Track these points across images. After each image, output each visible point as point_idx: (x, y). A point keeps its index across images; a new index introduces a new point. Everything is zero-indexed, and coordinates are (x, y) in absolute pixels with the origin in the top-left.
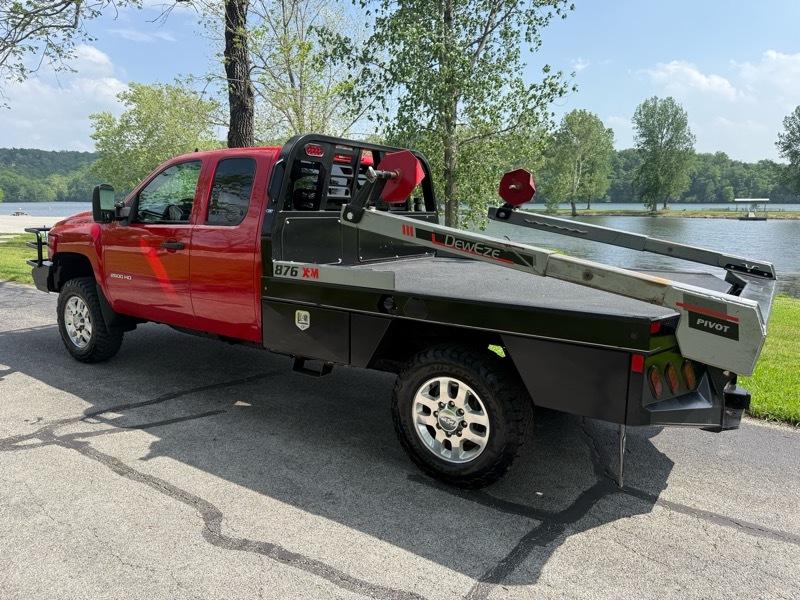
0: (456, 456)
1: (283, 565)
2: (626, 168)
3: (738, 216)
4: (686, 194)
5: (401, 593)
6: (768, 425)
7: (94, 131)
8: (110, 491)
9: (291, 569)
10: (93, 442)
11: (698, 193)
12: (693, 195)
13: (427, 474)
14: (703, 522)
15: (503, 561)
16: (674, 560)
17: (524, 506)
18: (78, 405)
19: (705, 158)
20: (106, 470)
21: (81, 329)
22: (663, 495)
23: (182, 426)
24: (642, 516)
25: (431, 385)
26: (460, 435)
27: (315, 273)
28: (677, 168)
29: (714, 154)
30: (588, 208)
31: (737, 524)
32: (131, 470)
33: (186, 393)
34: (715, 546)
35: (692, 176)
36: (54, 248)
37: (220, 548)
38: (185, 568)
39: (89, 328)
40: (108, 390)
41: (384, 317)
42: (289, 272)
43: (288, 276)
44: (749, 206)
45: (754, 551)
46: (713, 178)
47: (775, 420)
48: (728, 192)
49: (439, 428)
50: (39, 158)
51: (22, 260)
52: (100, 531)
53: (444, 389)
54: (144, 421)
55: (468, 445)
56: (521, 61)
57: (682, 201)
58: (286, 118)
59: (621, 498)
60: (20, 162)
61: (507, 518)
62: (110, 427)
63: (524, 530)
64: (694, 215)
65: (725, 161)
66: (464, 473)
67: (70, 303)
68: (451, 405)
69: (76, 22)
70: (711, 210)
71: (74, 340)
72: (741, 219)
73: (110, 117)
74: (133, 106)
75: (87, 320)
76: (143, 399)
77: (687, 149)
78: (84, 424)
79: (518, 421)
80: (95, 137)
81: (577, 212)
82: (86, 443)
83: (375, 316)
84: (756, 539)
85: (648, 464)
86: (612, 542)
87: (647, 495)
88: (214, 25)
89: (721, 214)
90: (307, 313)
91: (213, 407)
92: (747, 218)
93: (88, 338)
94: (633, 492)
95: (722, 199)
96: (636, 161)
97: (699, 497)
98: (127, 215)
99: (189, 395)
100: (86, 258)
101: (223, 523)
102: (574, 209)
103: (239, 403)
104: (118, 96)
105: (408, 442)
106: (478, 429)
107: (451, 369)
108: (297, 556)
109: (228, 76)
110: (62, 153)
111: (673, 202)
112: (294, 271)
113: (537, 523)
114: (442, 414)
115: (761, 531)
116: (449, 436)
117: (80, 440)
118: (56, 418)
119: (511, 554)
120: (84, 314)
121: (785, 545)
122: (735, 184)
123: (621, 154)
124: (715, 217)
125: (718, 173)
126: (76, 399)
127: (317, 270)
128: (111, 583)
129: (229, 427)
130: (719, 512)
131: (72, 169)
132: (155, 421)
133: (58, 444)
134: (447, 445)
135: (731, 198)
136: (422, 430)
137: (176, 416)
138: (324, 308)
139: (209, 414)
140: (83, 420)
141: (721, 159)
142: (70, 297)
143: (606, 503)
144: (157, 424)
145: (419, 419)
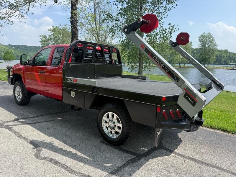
0: (113, 136)
1: (54, 165)
2: (196, 54)
3: (231, 69)
4: (215, 62)
5: (85, 175)
6: (216, 131)
7: (41, 40)
8: (13, 141)
9: (56, 166)
10: (14, 127)
11: (218, 61)
12: (217, 62)
13: (106, 141)
14: (185, 159)
15: (119, 168)
16: (171, 170)
17: (131, 152)
18: (13, 117)
19: (221, 51)
20: (14, 135)
21: (19, 95)
22: (176, 151)
23: (40, 124)
24: (167, 156)
25: (107, 115)
26: (114, 130)
27: (76, 81)
28: (212, 54)
29: (224, 50)
30: (185, 65)
31: (195, 160)
32: (21, 136)
33: (45, 115)
34: (186, 166)
35: (217, 56)
36: (13, 72)
37: (38, 159)
38: (26, 164)
39: (21, 95)
40: (23, 113)
41: (94, 94)
42: (69, 80)
43: (69, 81)
44: (234, 66)
45: (198, 169)
46: (223, 57)
47: (219, 130)
48: (228, 61)
49: (109, 127)
50: (26, 48)
51: (5, 76)
52: (6, 153)
53: (110, 116)
54: (30, 122)
55: (117, 133)
56: (163, 21)
57: (214, 64)
58: (94, 37)
59: (162, 151)
60: (21, 49)
61: (125, 155)
62: (20, 123)
63: (129, 159)
64: (217, 68)
65: (227, 52)
66: (115, 141)
67: (17, 88)
68: (112, 121)
69: (29, 9)
70: (222, 67)
71: (17, 98)
72: (231, 70)
73: (46, 36)
74: (52, 33)
75: (21, 93)
76: (32, 116)
77: (215, 48)
78: (13, 122)
79: (130, 126)
80: (41, 42)
81: (181, 66)
82: (11, 128)
83: (92, 94)
84: (199, 165)
85: (174, 141)
86: (154, 164)
87: (171, 150)
88: (66, 10)
89: (225, 68)
90: (74, 92)
91: (51, 119)
92: (233, 69)
93: (21, 98)
94: (166, 149)
95: (226, 63)
96: (200, 51)
97: (186, 152)
98: (31, 63)
99: (46, 115)
100: (20, 75)
101: (41, 152)
102: (180, 65)
103: (59, 118)
104: (48, 30)
105: (100, 131)
106: (119, 128)
107: (112, 110)
108: (59, 163)
109: (71, 25)
110: (32, 46)
111: (210, 64)
112: (71, 80)
113: (133, 157)
114: (110, 123)
115: (202, 163)
116: (111, 130)
117: (10, 127)
118: (6, 120)
119: (122, 166)
120: (20, 91)
121: (208, 167)
122: (230, 59)
123: (195, 49)
124: (223, 69)
125: (225, 56)
126: (14, 115)
127: (77, 80)
128: (3, 167)
129: (53, 125)
130: (191, 157)
131: (35, 51)
132: (33, 122)
133: (4, 127)
134: (111, 132)
135: (229, 63)
136: (104, 128)
137: (40, 121)
138: (78, 91)
139: (49, 121)
140: (13, 121)
141: (226, 51)
142: (16, 86)
143: (157, 152)
144: (33, 123)
145: (104, 124)
